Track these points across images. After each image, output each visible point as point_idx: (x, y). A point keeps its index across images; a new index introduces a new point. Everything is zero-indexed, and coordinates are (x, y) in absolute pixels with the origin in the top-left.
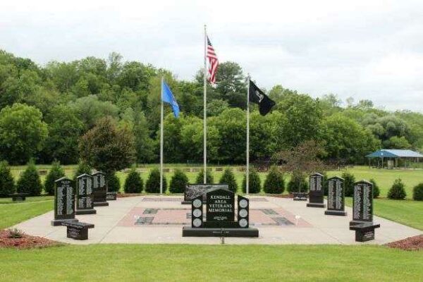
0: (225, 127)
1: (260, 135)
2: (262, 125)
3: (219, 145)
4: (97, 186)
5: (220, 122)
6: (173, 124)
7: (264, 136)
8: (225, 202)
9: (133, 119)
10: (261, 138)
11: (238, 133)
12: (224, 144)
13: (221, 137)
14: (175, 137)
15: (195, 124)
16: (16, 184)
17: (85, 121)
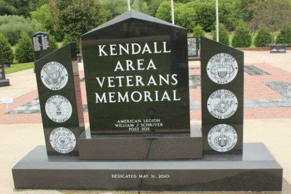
0: (200, 7)
1: (224, 11)
2: (225, 4)
3: (196, 20)
4: (39, 49)
5: (196, 4)
6: (165, 9)
7: (226, 12)
8: (152, 64)
9: (138, 6)
10: (224, 14)
11: (209, 11)
12: (199, 19)
13: (197, 15)
14: (167, 17)
15: (180, 7)
16: (14, 53)
17: (109, 11)
